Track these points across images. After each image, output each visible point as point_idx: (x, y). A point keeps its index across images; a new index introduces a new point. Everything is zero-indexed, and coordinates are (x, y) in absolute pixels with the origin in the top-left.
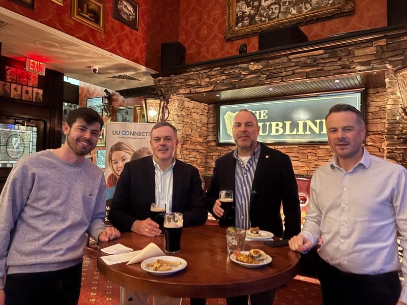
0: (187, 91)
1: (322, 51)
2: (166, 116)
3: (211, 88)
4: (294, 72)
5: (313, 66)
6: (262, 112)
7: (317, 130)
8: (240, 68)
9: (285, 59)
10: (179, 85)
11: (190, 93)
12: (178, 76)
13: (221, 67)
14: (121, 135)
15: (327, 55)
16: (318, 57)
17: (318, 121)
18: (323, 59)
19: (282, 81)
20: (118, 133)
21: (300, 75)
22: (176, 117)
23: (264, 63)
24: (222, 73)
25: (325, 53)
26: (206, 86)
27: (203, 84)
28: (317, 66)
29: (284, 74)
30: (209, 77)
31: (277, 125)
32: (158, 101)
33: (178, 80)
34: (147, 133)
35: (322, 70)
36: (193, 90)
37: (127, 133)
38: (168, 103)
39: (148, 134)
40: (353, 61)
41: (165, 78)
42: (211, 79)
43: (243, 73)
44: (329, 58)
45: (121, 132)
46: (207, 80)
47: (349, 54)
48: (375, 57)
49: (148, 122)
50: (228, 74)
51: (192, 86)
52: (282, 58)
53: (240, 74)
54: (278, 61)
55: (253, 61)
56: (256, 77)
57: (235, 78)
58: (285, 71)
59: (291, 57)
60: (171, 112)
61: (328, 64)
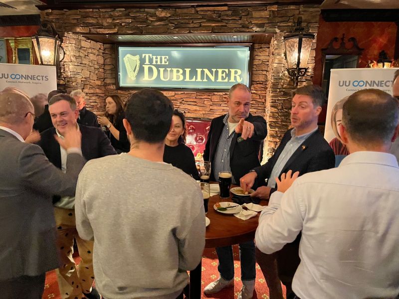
0: (86, 30)
1: (226, 8)
2: (61, 57)
3: (115, 30)
4: (201, 25)
5: (218, 21)
6: (163, 57)
7: (212, 78)
8: (147, 13)
9: (193, 11)
10: (75, 21)
11: (90, 33)
12: (73, 11)
13: (126, 8)
14: (9, 79)
15: (230, 13)
16: (222, 13)
17: (214, 70)
18: (227, 15)
19: (190, 32)
20: (6, 77)
21: (206, 28)
22: (73, 59)
23: (172, 11)
24: (127, 15)
25: (228, 10)
26: (109, 27)
27: (105, 24)
28: (221, 21)
29: (192, 25)
30: (111, 16)
31: (178, 72)
32: (52, 41)
33: (72, 15)
34: (42, 76)
35: (226, 26)
36: (93, 31)
37: (18, 77)
38: (62, 42)
39: (44, 78)
40: (251, 22)
41: (56, 12)
42: (114, 20)
43: (151, 19)
44: (232, 15)
45: (9, 76)
46: (110, 20)
47: (248, 14)
48: (268, 20)
49: (42, 64)
50: (134, 18)
51: (92, 25)
52: (190, 9)
53: (147, 19)
54: (185, 11)
55: (160, 7)
56: (163, 25)
57: (141, 22)
58: (193, 22)
59: (198, 9)
60: (67, 53)
61: (231, 22)
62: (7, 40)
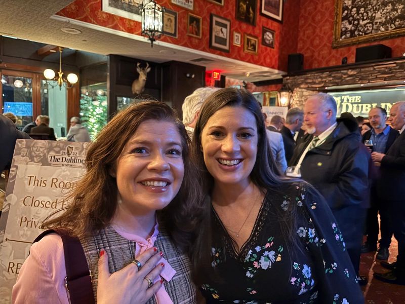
0: (306, 86)
1: (395, 65)
2: (291, 101)
3: (322, 85)
4: (377, 77)
5: (389, 73)
8: (342, 73)
9: (372, 69)
10: (300, 82)
11: (308, 87)
12: (300, 77)
13: (330, 72)
15: (397, 67)
16: (393, 68)
18: (396, 69)
19: (369, 82)
21: (380, 78)
22: (298, 102)
23: (358, 70)
24: (330, 76)
25: (397, 66)
26: (319, 83)
27: (317, 82)
28: (391, 73)
29: (371, 78)
30: (321, 78)
31: (367, 106)
32: (288, 93)
33: (300, 79)
35: (394, 76)
36: (310, 86)
38: (293, 93)
41: (291, 78)
42: (322, 79)
43: (344, 76)
44: (399, 69)
46: (320, 80)
49: (281, 106)
50: (334, 77)
51: (310, 83)
52: (370, 68)
53: (342, 77)
54: (367, 69)
55: (350, 69)
56: (352, 79)
57: (338, 79)
58: (371, 76)
59: (375, 67)
60: (295, 99)
61: (398, 73)
62: (265, 94)
